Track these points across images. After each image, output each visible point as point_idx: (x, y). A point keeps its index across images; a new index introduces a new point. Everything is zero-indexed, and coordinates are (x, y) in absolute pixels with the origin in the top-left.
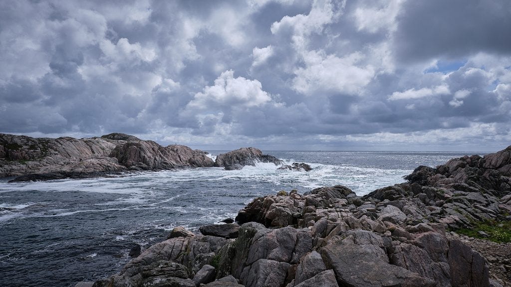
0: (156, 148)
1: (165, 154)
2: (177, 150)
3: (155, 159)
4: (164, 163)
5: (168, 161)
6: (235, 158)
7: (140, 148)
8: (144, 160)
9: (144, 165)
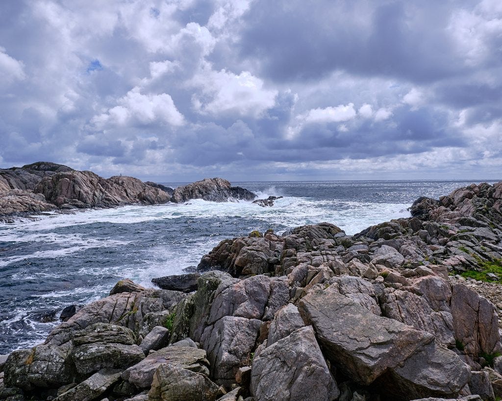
0: (95, 181)
1: (107, 188)
2: (123, 183)
3: (94, 194)
4: (106, 199)
5: (111, 197)
6: (197, 192)
7: (74, 181)
8: (80, 196)
9: (80, 203)
